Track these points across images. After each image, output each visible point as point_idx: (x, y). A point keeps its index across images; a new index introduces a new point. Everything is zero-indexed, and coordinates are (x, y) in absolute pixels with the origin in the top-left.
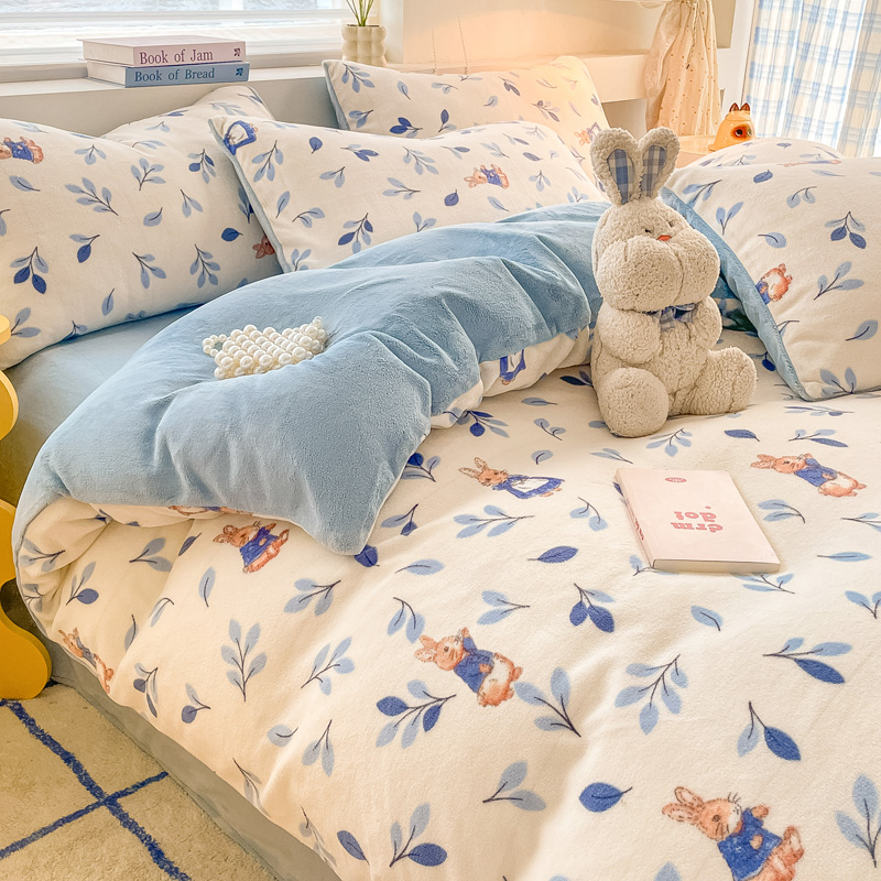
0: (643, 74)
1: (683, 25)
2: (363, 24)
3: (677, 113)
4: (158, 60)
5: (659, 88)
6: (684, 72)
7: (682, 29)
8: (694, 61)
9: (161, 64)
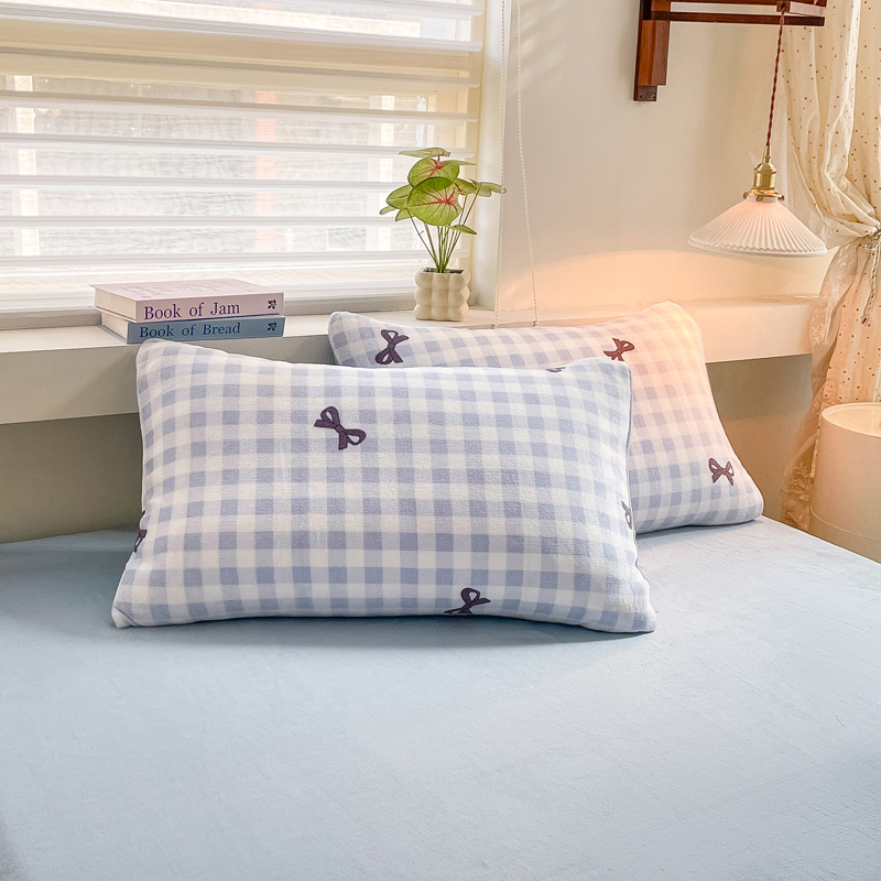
0: (808, 325)
1: (860, 271)
2: (441, 268)
3: (848, 375)
4: (168, 313)
5: (828, 344)
6: (858, 328)
7: (858, 278)
8: (873, 315)
9: (172, 319)
